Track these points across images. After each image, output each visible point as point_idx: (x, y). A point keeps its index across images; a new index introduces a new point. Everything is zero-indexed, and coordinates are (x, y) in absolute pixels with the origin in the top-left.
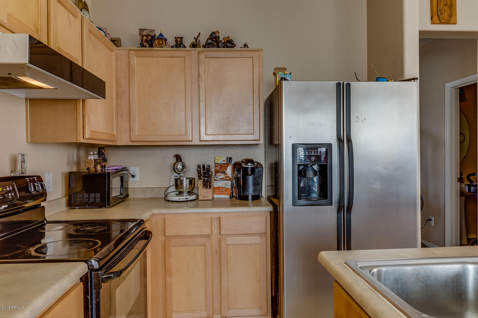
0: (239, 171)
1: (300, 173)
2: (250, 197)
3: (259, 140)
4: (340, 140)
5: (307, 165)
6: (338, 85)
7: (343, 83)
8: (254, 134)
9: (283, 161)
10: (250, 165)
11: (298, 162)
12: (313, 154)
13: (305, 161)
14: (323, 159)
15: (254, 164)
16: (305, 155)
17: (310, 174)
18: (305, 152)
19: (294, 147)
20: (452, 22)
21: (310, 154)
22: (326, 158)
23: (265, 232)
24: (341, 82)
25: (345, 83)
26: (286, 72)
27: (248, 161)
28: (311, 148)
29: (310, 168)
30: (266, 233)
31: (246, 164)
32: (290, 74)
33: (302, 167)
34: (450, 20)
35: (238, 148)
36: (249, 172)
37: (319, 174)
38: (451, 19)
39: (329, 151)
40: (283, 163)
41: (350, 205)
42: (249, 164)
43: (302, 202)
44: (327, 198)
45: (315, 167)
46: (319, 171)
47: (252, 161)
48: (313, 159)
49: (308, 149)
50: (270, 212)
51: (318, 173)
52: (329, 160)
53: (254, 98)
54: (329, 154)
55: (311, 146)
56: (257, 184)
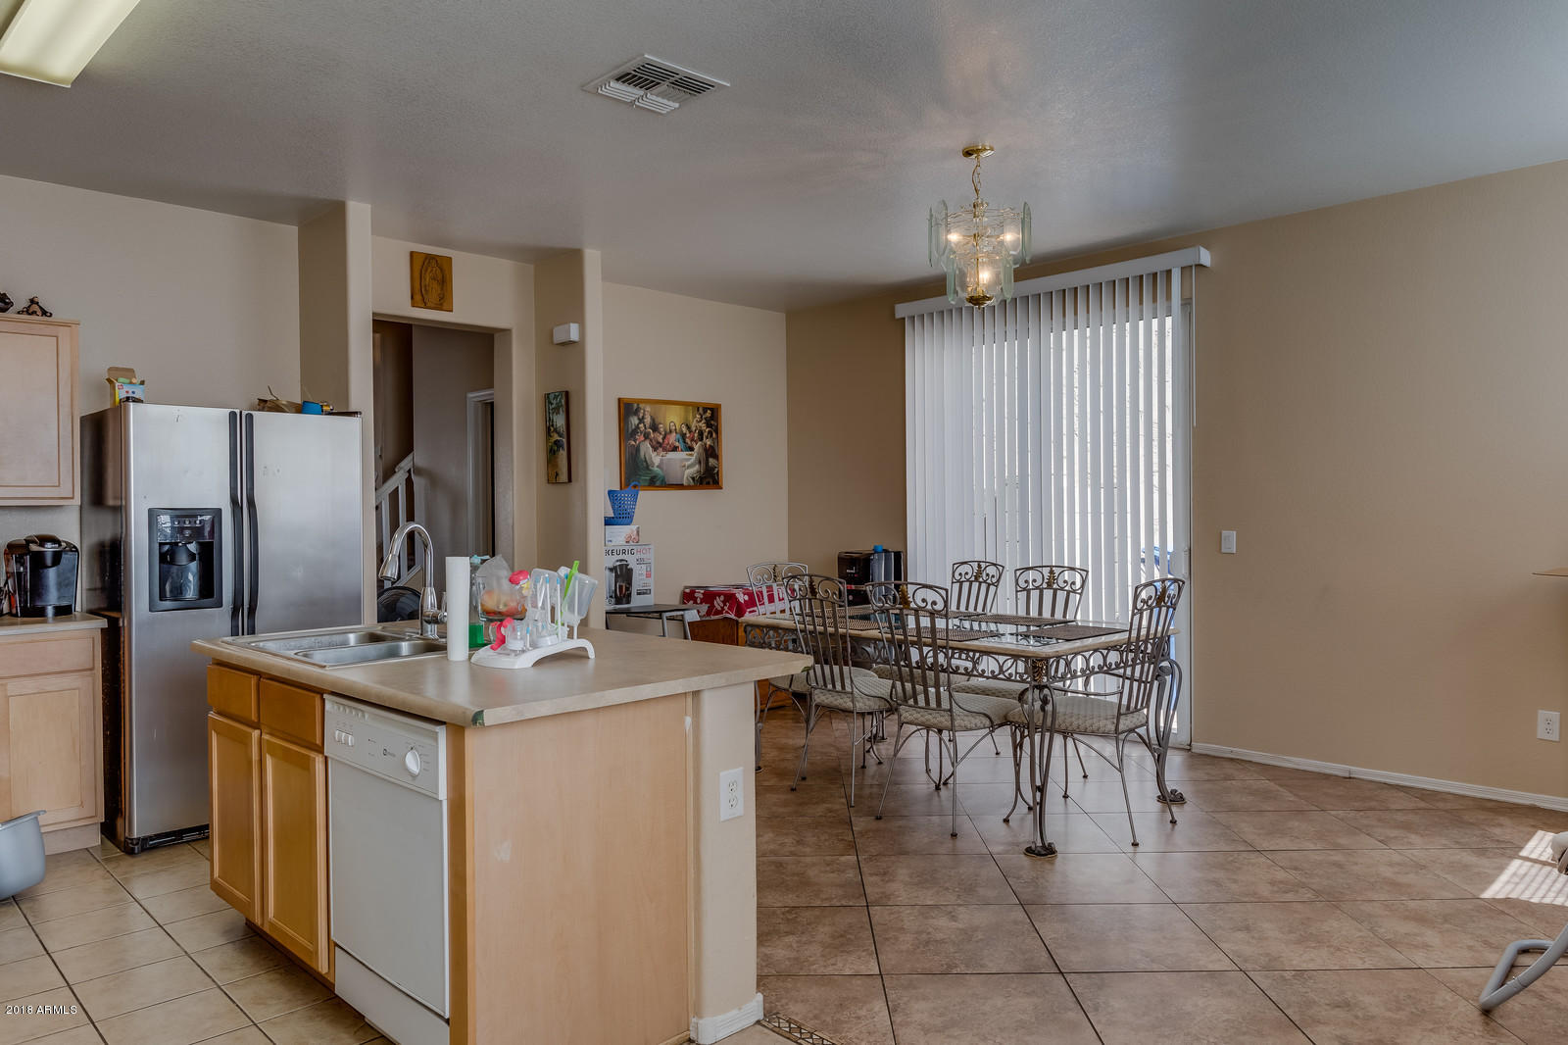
0: (20, 561)
1: (163, 557)
2: (50, 611)
3: (73, 498)
4: (235, 503)
5: (176, 544)
6: (233, 415)
7: (241, 412)
8: (59, 486)
9: (131, 536)
10: (49, 548)
11: (161, 539)
12: (187, 525)
13: (172, 537)
14: (206, 534)
15: (60, 545)
16: (172, 527)
17: (182, 559)
18: (173, 522)
19: (153, 514)
20: (445, 307)
21: (182, 525)
22: (212, 532)
23: (91, 666)
24: (237, 411)
25: (244, 413)
26: (134, 381)
27: (43, 540)
28: (182, 515)
29: (183, 549)
30: (92, 669)
31: (42, 545)
32: (142, 383)
33: (167, 547)
34: (441, 304)
35: (14, 513)
36: (49, 561)
37: (200, 560)
38: (443, 302)
39: (216, 520)
40: (131, 541)
41: (253, 604)
42: (49, 545)
43: (168, 604)
44: (212, 596)
45: (193, 547)
46: (199, 554)
47: (54, 540)
48: (187, 533)
49: (178, 516)
50: (102, 629)
51: (197, 556)
52: (216, 535)
53: (61, 417)
54: (216, 525)
55: (184, 513)
56: (67, 584)
